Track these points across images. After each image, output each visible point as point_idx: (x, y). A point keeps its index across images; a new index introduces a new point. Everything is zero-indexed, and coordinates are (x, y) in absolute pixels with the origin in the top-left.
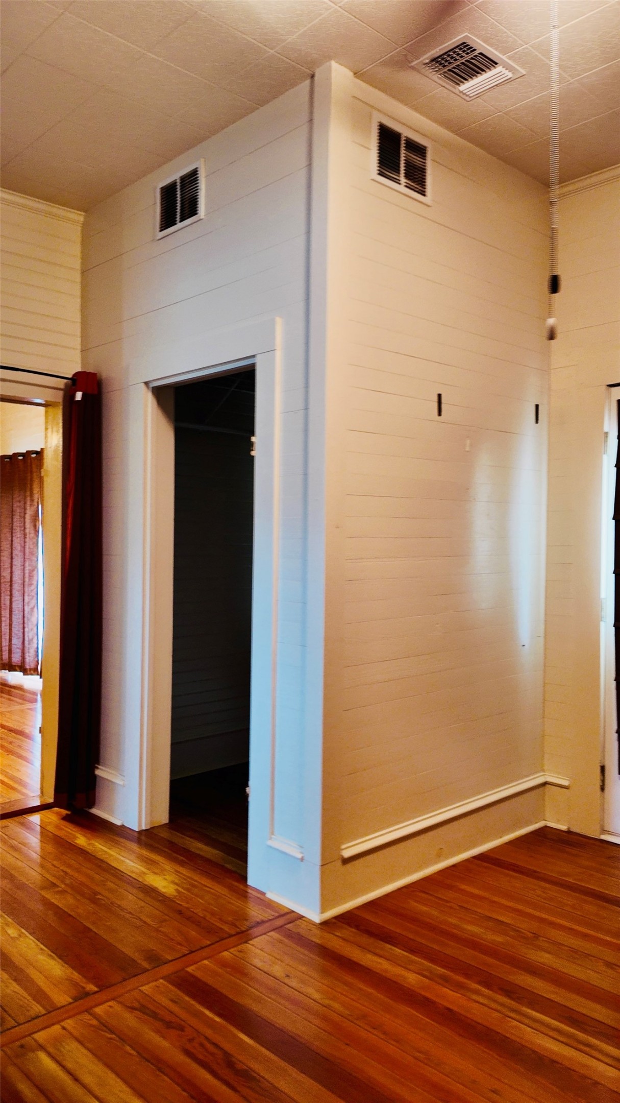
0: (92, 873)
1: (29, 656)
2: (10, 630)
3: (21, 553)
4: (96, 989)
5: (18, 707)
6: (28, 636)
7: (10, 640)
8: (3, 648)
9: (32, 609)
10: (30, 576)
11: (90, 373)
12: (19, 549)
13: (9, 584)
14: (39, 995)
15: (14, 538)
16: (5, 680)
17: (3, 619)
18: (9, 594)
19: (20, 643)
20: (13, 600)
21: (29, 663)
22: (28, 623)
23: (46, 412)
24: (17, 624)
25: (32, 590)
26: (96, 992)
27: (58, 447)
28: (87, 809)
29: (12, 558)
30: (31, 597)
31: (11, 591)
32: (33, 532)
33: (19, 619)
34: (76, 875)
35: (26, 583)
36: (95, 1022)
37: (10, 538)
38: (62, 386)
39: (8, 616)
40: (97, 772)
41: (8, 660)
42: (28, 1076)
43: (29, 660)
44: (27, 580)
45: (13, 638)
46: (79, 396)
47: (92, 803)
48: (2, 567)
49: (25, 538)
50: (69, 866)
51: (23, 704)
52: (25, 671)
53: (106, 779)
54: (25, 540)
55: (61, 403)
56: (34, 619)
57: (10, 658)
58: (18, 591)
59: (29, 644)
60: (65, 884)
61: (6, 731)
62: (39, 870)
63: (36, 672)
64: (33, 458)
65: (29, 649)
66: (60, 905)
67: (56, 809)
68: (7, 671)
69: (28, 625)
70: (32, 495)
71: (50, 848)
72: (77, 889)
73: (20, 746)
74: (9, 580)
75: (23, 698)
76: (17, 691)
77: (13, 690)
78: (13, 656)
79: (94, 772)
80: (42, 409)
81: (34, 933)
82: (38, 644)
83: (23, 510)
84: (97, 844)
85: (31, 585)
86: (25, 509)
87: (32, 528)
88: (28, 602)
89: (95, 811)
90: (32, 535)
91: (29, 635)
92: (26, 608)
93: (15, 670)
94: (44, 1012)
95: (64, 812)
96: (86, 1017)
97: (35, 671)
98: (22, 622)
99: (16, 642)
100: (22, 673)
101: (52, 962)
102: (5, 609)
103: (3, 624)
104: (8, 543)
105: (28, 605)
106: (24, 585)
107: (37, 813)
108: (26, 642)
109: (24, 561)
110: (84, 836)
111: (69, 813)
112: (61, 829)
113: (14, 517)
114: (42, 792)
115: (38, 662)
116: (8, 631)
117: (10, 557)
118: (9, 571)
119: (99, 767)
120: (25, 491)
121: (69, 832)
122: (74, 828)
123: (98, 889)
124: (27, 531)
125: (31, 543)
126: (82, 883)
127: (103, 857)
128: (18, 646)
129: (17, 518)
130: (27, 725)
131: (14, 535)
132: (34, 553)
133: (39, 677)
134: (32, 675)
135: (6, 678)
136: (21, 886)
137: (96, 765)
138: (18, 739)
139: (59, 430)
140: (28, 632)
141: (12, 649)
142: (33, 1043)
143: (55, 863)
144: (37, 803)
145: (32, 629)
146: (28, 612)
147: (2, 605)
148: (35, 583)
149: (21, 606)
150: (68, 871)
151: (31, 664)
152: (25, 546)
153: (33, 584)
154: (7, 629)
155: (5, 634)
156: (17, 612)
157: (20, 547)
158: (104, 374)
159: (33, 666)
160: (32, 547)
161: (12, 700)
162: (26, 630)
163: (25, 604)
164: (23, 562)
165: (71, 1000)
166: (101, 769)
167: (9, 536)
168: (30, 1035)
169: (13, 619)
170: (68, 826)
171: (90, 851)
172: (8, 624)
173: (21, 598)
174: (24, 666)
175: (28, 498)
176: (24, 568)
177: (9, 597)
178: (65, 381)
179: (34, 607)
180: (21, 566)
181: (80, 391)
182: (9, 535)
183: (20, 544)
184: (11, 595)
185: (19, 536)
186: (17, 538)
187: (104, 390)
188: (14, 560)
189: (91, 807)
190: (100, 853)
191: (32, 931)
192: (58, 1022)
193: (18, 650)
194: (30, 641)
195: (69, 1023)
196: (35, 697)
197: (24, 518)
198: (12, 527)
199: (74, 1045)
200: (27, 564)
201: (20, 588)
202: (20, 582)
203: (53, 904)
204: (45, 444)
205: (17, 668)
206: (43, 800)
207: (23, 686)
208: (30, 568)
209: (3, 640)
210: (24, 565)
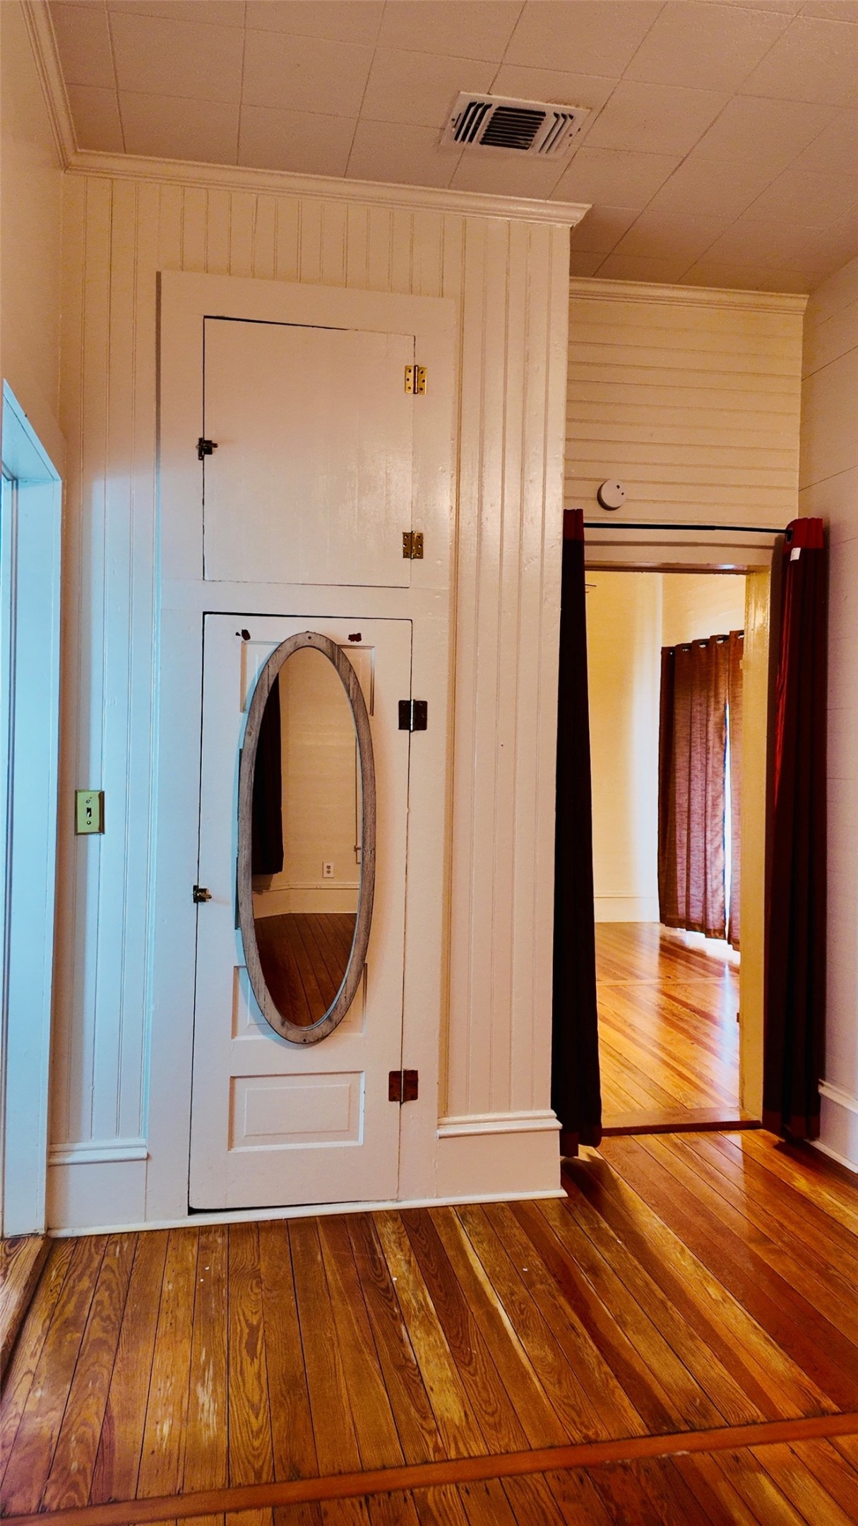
0: (821, 1235)
1: (713, 912)
2: (688, 875)
3: (701, 774)
4: (835, 1408)
5: (700, 980)
6: (711, 885)
7: (688, 889)
8: (679, 899)
9: (717, 849)
10: (713, 805)
11: (812, 519)
12: (699, 769)
13: (686, 814)
14: (756, 1393)
15: (693, 754)
16: (682, 941)
17: (679, 860)
18: (686, 827)
19: (701, 894)
20: (691, 835)
21: (713, 922)
22: (711, 868)
23: (748, 581)
24: (697, 868)
25: (717, 824)
26: (835, 1414)
27: (765, 628)
28: (807, 1141)
29: (690, 780)
30: (714, 833)
31: (689, 824)
32: (717, 745)
33: (700, 861)
34: (798, 1232)
35: (709, 814)
36: (837, 1457)
37: (688, 754)
38: (772, 543)
39: (685, 857)
40: (822, 1090)
41: (685, 915)
42: (748, 1505)
43: (713, 917)
44: (709, 809)
45: (691, 887)
46: (796, 554)
47: (815, 1134)
48: (678, 791)
49: (707, 753)
50: (787, 1217)
51: (706, 977)
52: (708, 933)
53: (836, 1103)
54: (706, 756)
55: (770, 567)
56: (719, 863)
57: (688, 913)
58: (698, 824)
59: (713, 896)
60: (783, 1242)
61: (688, 1011)
62: (745, 1212)
63: (723, 935)
64: (719, 645)
65: (712, 903)
66: (776, 1270)
67: (762, 1130)
68: (685, 930)
69: (711, 870)
70: (717, 695)
71: (758, 1185)
72: (801, 1255)
73: (708, 1035)
74: (686, 809)
75: (704, 967)
76: (699, 959)
77: (692, 956)
78: (691, 910)
79: (817, 1090)
80: (743, 578)
81: (744, 1301)
82: (724, 897)
83: (705, 717)
84: (824, 1193)
85: (715, 816)
86: (708, 715)
87: (717, 740)
88: (712, 840)
89: (818, 1145)
90: (717, 749)
91: (713, 884)
92: (709, 847)
93: (695, 930)
94: (762, 1418)
95: (776, 1139)
96: (824, 1445)
97: (720, 933)
98: (703, 867)
99: (696, 892)
100: (703, 935)
101: (770, 1350)
102: (681, 848)
103: (679, 867)
104: (685, 760)
105: (712, 844)
106: (705, 816)
107: (737, 1131)
108: (709, 894)
109: (706, 784)
110: (807, 1179)
111: (783, 1141)
112: (772, 1161)
113: (693, 725)
114: (742, 1104)
115: (724, 921)
116: (685, 876)
117: (687, 777)
118: (687, 797)
119: (825, 1083)
120: (708, 691)
121: (781, 1167)
122: (790, 1162)
123: (832, 1261)
124: (711, 744)
125: (715, 760)
126: (806, 1246)
127: (836, 1215)
128: (698, 898)
129: (697, 727)
130: (715, 1006)
131: (693, 749)
132: (719, 773)
133: (726, 942)
134: (716, 938)
135: (683, 939)
136: (724, 1232)
137: (820, 1080)
138: (704, 1024)
139: (765, 603)
140: (712, 880)
141: (691, 902)
142: (751, 1459)
143: (767, 1208)
144: (735, 1117)
145: (716, 877)
146: (711, 853)
147: (678, 842)
148: (720, 814)
149: (701, 845)
150: (786, 1223)
151: (716, 923)
152: (707, 763)
153: (717, 816)
154: (683, 873)
155: (681, 881)
156: (696, 852)
157: (700, 765)
158: (833, 521)
159: (718, 925)
160: (716, 765)
161: (691, 969)
162: (709, 876)
163: (707, 841)
164: (704, 785)
165: (801, 1414)
166: (827, 1087)
167: (686, 751)
168: (746, 1445)
169: (692, 861)
170: (782, 1160)
171: (816, 1202)
172: (685, 867)
173: (702, 834)
174: (706, 925)
175: (712, 700)
176: (706, 793)
177: (686, 832)
178: (776, 535)
179: (719, 846)
180: (702, 791)
181: (796, 547)
182: (686, 749)
183: (701, 761)
184: (689, 829)
185: (699, 750)
186: (698, 753)
187: (832, 542)
188: (693, 783)
189: (813, 1139)
190: (831, 1208)
191: (741, 1298)
192: (785, 1440)
193: (698, 903)
194: (715, 892)
195: (801, 1447)
196: (722, 968)
197: (707, 726)
198: (691, 740)
199: (810, 1483)
200: (710, 788)
201: (700, 820)
202: (701, 812)
203: (765, 1265)
204: (745, 626)
205: (697, 928)
206: (744, 1114)
207: (704, 952)
208: (714, 793)
209: (679, 888)
210: (705, 790)
